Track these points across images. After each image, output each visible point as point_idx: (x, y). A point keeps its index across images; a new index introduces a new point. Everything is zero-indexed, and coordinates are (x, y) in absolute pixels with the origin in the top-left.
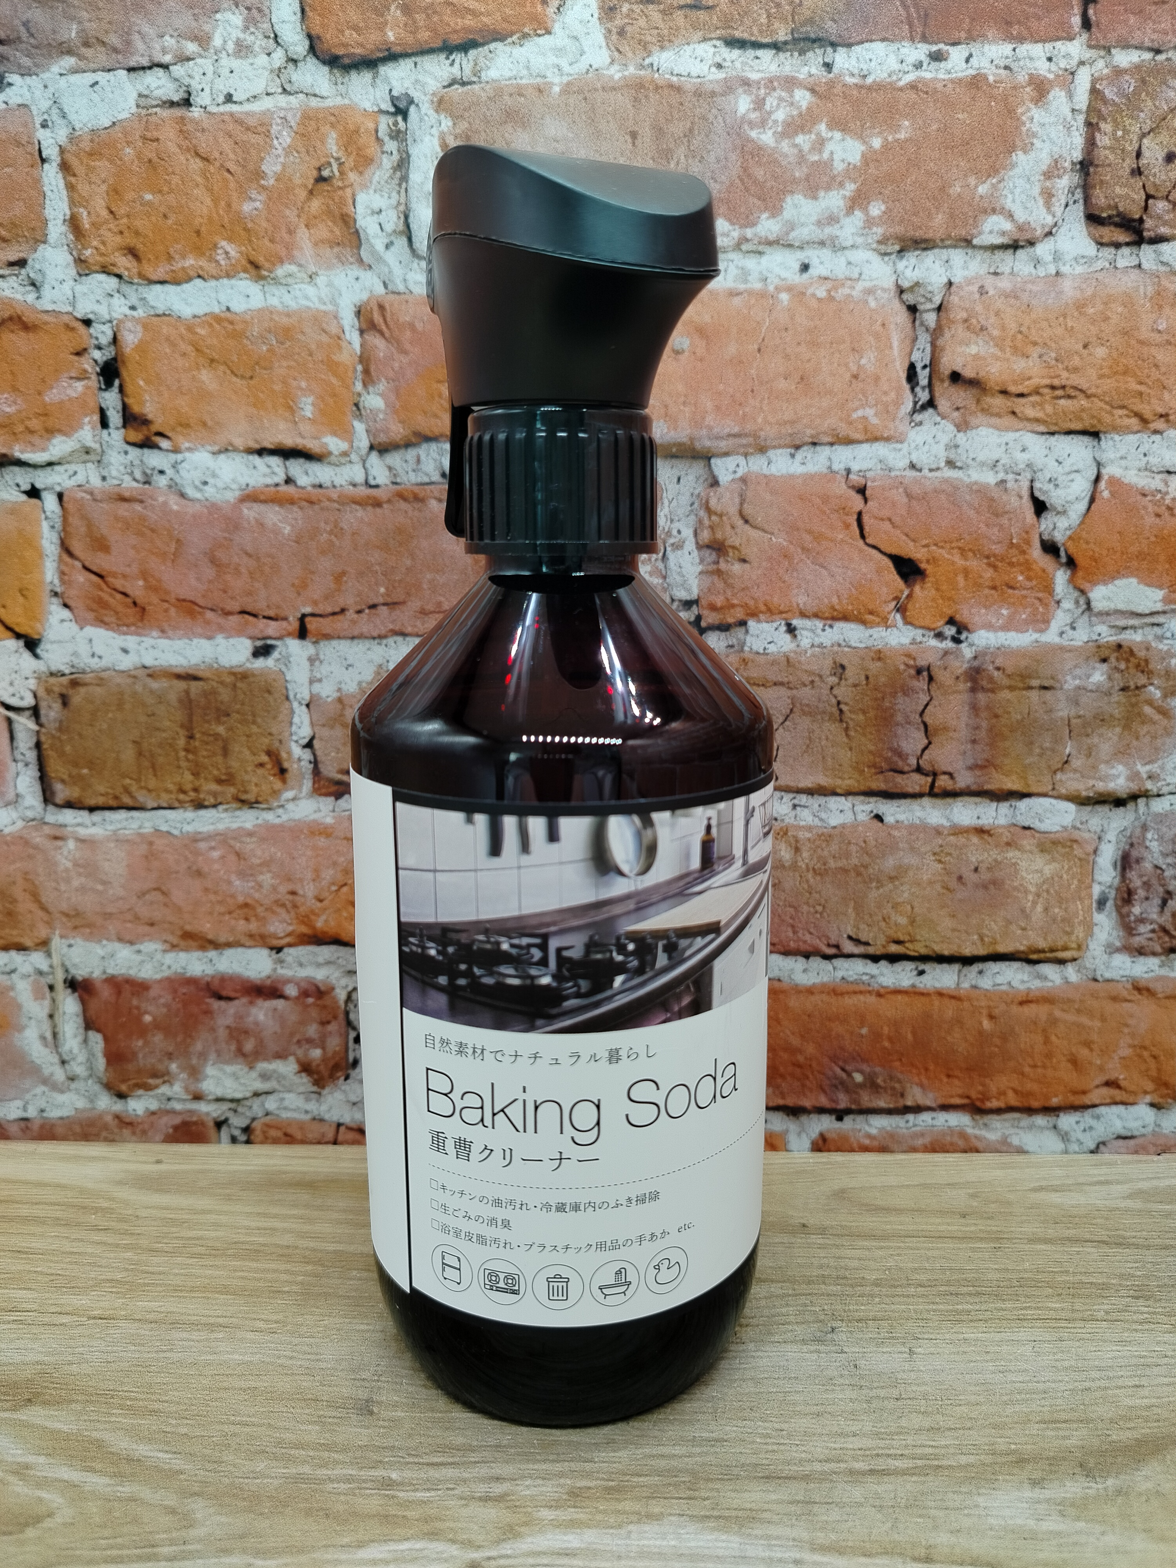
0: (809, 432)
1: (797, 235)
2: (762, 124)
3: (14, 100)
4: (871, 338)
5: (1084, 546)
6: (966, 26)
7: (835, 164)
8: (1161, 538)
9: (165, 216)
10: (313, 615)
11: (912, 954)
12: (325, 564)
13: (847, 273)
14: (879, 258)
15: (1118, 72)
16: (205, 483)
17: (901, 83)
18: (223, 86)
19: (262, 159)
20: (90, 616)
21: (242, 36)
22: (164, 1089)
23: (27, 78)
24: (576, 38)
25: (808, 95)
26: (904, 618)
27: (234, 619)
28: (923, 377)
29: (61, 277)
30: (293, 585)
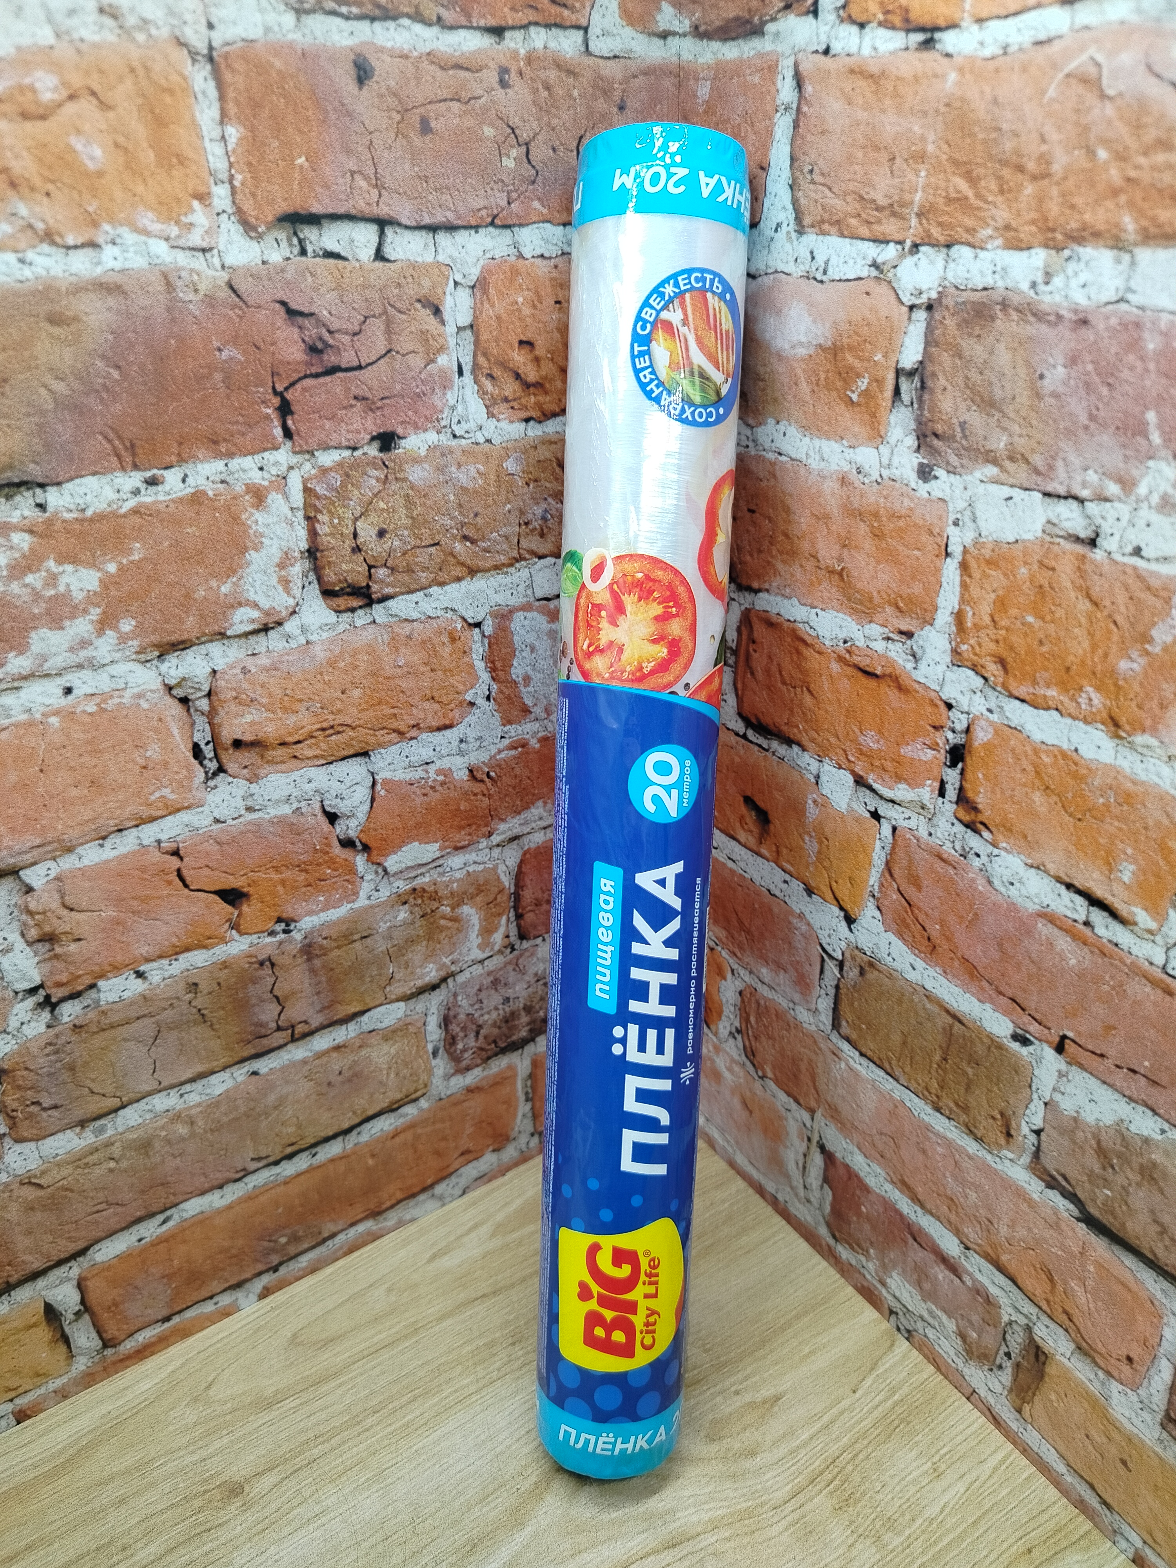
0: (112, 822)
1: (51, 665)
4: (152, 733)
5: (374, 833)
7: (74, 594)
8: (430, 809)
11: (305, 1146)
13: (114, 686)
14: (141, 667)
15: (324, 471)
17: (123, 511)
25: (26, 536)
26: (239, 931)
28: (208, 751)
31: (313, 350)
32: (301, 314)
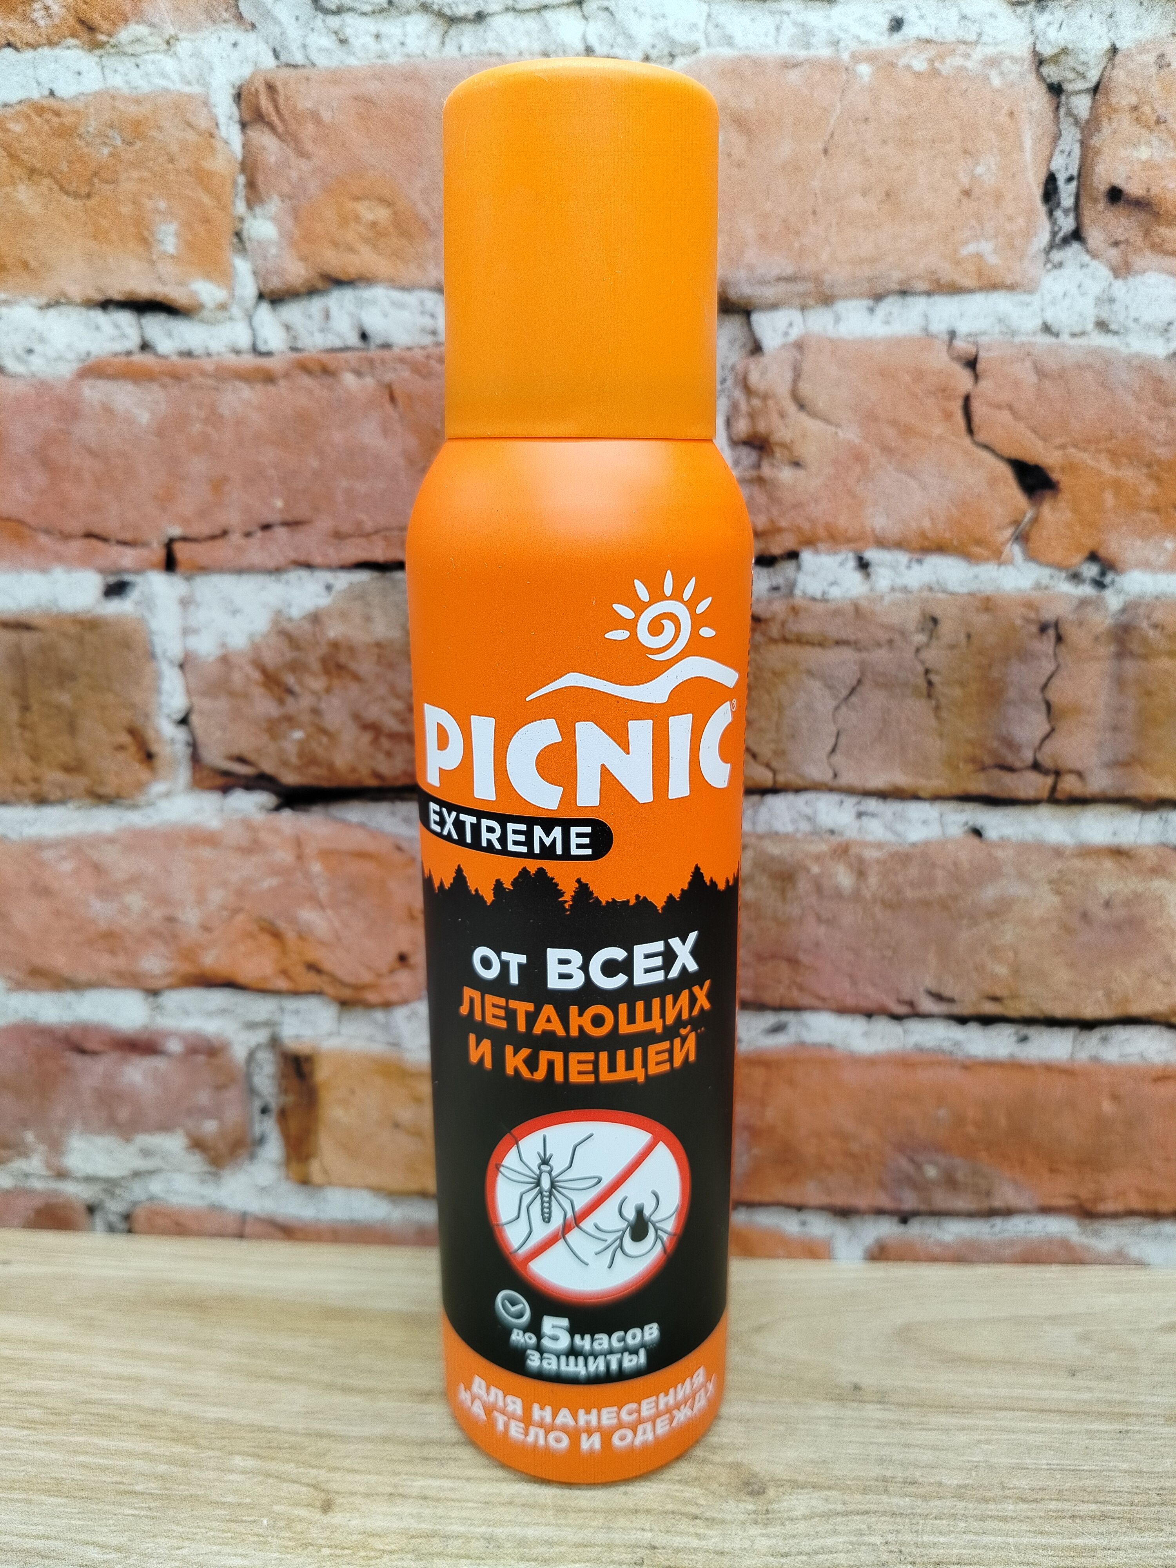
4: (992, 135)
10: (184, 539)
11: (1012, 1013)
12: (199, 467)
13: (961, 34)
14: (1009, 10)
16: (30, 351)
22: (20, 1164)
26: (1025, 550)
27: (77, 546)
28: (1067, 194)
30: (156, 497)
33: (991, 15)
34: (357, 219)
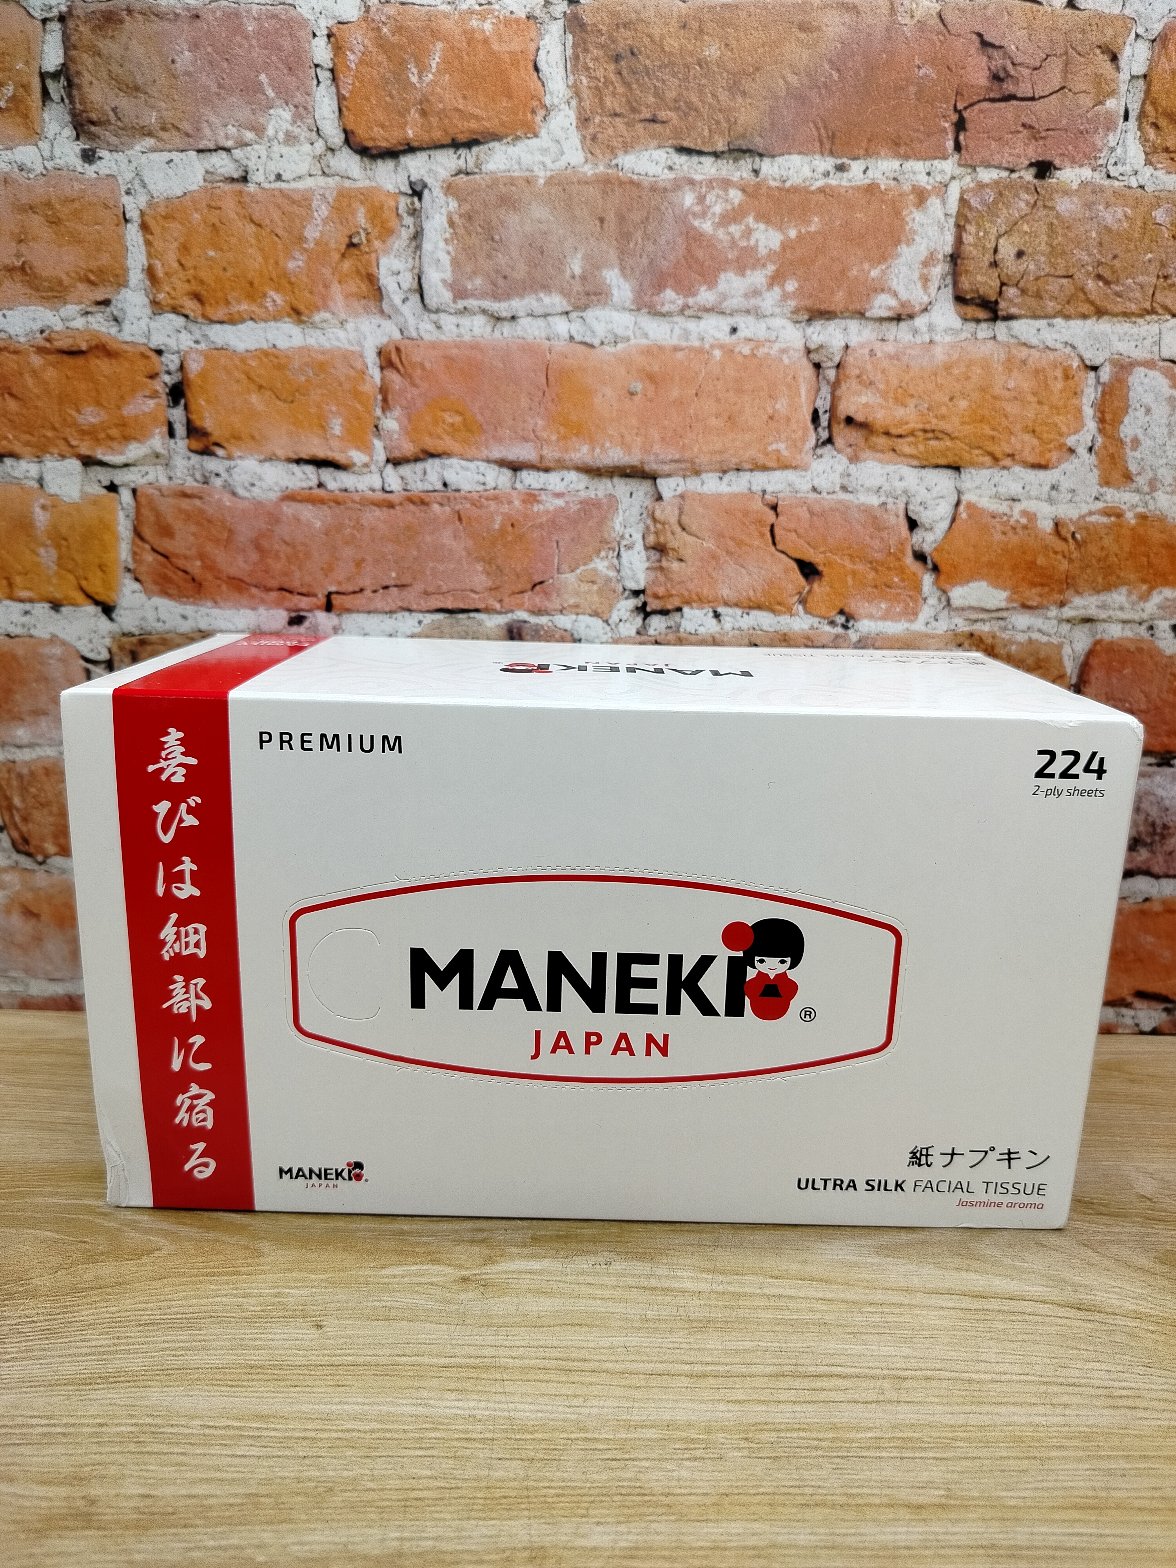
0: (734, 460)
1: (727, 305)
2: (703, 215)
3: (104, 171)
4: (784, 388)
5: (946, 556)
6: (864, 145)
7: (760, 249)
8: (1006, 551)
9: (225, 269)
10: (338, 593)
12: (348, 552)
13: (767, 336)
14: (792, 325)
15: (981, 186)
16: (253, 485)
17: (813, 188)
18: (274, 167)
19: (305, 227)
20: (156, 588)
21: (290, 128)
23: (115, 154)
24: (558, 142)
25: (739, 194)
26: (804, 608)
27: (274, 595)
28: (824, 419)
29: (139, 315)
30: (322, 569)
31: (996, 78)
32: (992, 45)
33: (783, 328)
34: (444, 421)
